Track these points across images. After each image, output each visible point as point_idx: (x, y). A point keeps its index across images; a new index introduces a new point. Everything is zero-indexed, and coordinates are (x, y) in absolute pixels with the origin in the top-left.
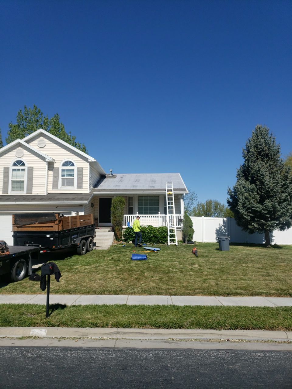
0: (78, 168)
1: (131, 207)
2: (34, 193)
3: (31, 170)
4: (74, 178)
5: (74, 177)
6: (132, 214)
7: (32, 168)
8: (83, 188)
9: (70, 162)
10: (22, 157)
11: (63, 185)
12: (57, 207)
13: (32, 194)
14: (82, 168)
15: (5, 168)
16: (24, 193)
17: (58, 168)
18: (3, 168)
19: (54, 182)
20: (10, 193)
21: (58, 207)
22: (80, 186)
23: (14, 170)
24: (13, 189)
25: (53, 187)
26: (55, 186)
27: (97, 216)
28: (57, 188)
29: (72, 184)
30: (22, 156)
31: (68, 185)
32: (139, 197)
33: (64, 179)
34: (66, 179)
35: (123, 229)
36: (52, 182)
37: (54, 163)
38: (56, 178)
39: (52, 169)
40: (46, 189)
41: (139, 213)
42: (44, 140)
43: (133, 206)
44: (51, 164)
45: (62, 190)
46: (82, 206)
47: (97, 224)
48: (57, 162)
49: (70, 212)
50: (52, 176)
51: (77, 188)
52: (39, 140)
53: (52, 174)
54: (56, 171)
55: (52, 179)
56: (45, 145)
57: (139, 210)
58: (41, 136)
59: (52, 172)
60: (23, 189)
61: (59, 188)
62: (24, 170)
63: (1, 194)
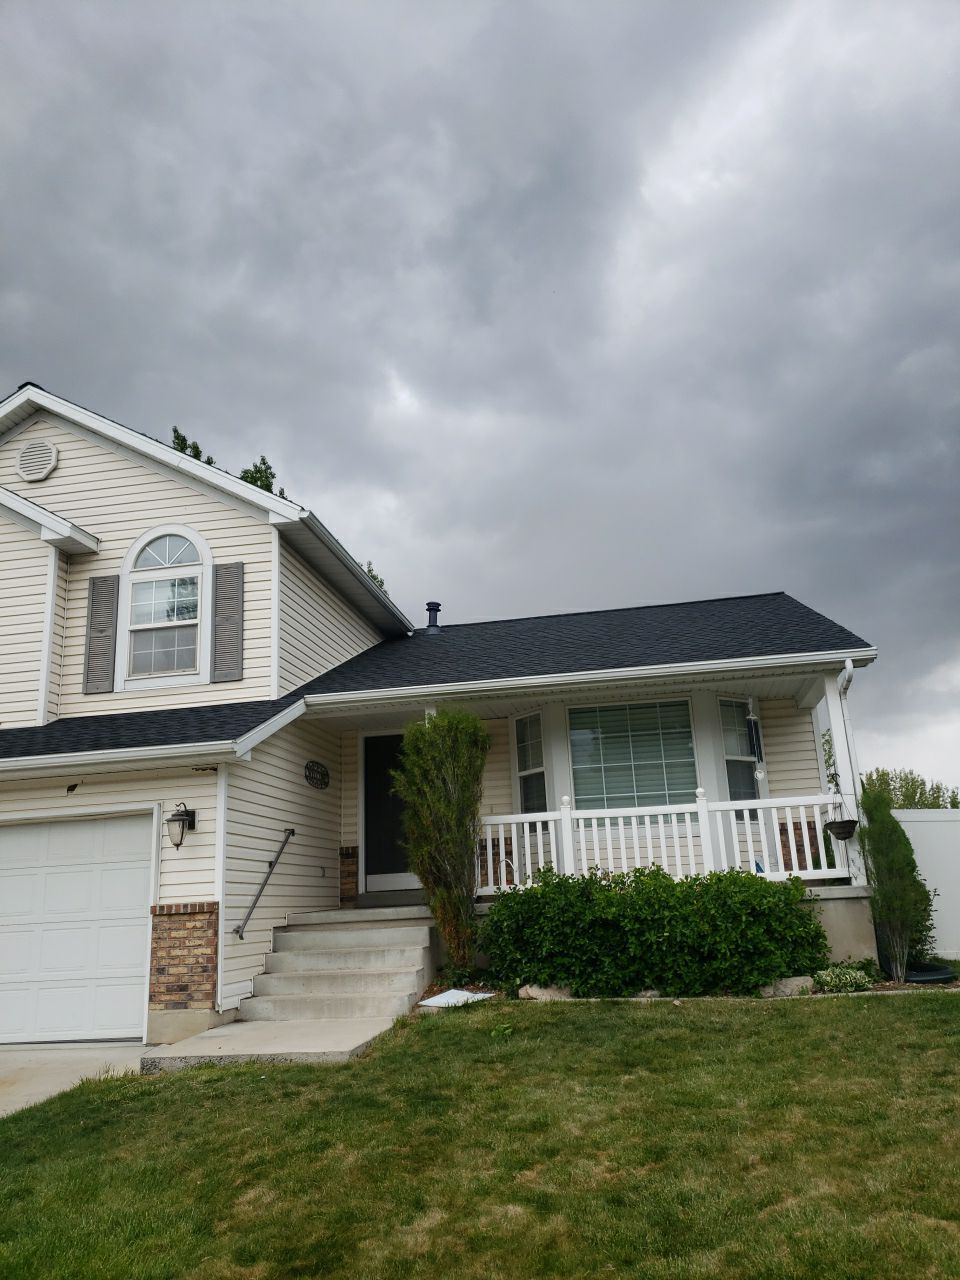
0: (217, 569)
1: (536, 775)
4: (196, 625)
5: (195, 617)
6: (543, 808)
8: (246, 673)
9: (178, 540)
11: (139, 667)
12: (72, 788)
14: (241, 565)
17: (118, 577)
19: (90, 655)
21: (77, 790)
22: (227, 666)
25: (87, 680)
26: (98, 676)
27: (352, 837)
28: (106, 686)
29: (189, 662)
31: (167, 665)
32: (572, 712)
33: (149, 633)
34: (154, 634)
35: (484, 907)
36: (81, 659)
37: (95, 553)
38: (102, 631)
39: (86, 585)
40: (41, 696)
41: (577, 801)
42: (48, 442)
43: (540, 764)
44: (78, 563)
45: (133, 695)
46: (215, 770)
47: (357, 883)
48: (108, 548)
49: (147, 815)
50: (84, 622)
51: (213, 675)
52: (23, 446)
53: (84, 612)
54: (105, 593)
55: (83, 640)
56: (55, 469)
57: (575, 785)
58: (36, 427)
59: (85, 603)
61: (119, 684)
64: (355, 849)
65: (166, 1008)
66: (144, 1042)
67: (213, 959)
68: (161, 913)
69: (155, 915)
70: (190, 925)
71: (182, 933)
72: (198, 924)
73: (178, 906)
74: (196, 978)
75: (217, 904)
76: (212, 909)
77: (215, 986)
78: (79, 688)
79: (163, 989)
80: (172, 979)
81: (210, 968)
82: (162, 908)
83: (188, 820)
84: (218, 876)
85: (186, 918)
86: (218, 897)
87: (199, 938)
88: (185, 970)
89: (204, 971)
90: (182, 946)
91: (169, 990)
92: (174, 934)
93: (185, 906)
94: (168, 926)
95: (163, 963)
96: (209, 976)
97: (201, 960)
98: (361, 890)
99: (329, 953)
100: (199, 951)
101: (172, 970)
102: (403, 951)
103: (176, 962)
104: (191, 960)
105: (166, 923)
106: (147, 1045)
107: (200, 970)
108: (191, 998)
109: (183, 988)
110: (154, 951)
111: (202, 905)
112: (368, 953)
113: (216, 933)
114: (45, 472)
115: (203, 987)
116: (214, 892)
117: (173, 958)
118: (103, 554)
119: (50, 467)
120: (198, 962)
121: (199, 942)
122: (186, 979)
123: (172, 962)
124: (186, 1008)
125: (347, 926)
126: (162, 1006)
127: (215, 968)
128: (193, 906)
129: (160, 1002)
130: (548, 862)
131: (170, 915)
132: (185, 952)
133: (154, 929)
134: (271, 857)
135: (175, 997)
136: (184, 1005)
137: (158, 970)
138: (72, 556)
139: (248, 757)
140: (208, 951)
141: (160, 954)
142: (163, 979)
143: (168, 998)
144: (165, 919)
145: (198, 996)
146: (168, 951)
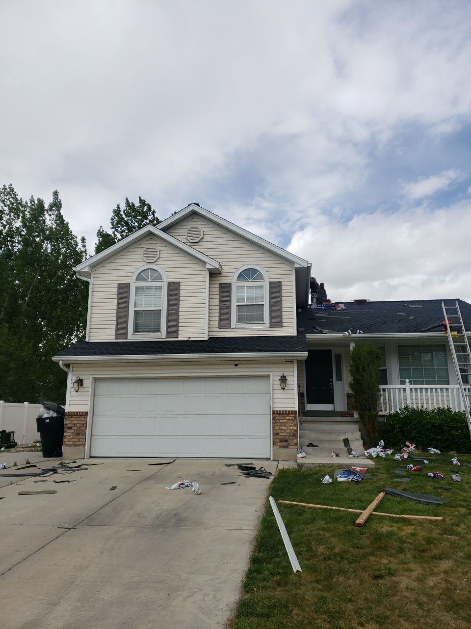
0: (271, 283)
1: (383, 370)
2: (182, 337)
3: (174, 289)
4: (263, 305)
5: (263, 301)
6: (386, 384)
7: (178, 285)
8: (284, 324)
9: (254, 271)
10: (157, 263)
11: (240, 319)
12: (236, 365)
13: (177, 337)
14: (280, 282)
15: (120, 285)
16: (162, 336)
17: (231, 284)
18: (116, 286)
19: (221, 314)
20: (132, 336)
21: (239, 366)
22: (276, 320)
23: (138, 289)
24: (136, 330)
25: (220, 323)
26: (225, 322)
28: (228, 326)
29: (260, 319)
30: (155, 259)
31: (251, 319)
32: (399, 346)
33: (244, 307)
34: (246, 307)
35: (381, 419)
36: (217, 315)
37: (221, 273)
38: (225, 304)
39: (218, 286)
40: (206, 328)
41: (401, 381)
42: (200, 227)
43: (386, 366)
44: (215, 277)
45: (238, 330)
46: (292, 362)
47: (304, 407)
48: (226, 271)
49: (267, 377)
50: (218, 300)
51: (270, 325)
52: (189, 227)
53: (218, 296)
54: (225, 289)
55: (218, 307)
56: (202, 238)
57: (400, 374)
58: (193, 220)
59: (218, 293)
60: (158, 330)
61: (233, 325)
62: (159, 288)
63: (112, 339)
64: (303, 393)
65: (280, 448)
66: (272, 459)
67: (296, 431)
68: (275, 413)
70: (287, 418)
71: (284, 421)
72: (291, 418)
73: (283, 411)
74: (291, 437)
76: (295, 413)
77: (297, 441)
78: (217, 326)
79: (278, 441)
80: (282, 437)
82: (277, 411)
83: (283, 379)
84: (296, 401)
85: (286, 415)
86: (296, 409)
87: (291, 423)
88: (286, 434)
90: (285, 426)
91: (281, 441)
92: (281, 421)
93: (286, 411)
94: (279, 418)
95: (278, 431)
96: (296, 437)
97: (292, 431)
99: (324, 432)
100: (291, 428)
101: (281, 434)
102: (353, 433)
103: (283, 431)
104: (289, 431)
105: (278, 417)
106: (273, 460)
107: (292, 435)
108: (289, 444)
109: (286, 441)
110: (274, 427)
111: (292, 411)
112: (339, 433)
113: (297, 422)
114: (199, 239)
115: (294, 441)
116: (295, 407)
117: (282, 430)
118: (223, 274)
119: (201, 237)
120: (291, 432)
121: (291, 425)
122: (287, 438)
123: (281, 431)
124: (288, 448)
125: (321, 423)
126: (278, 447)
127: (297, 434)
128: (289, 411)
129: (277, 445)
130: (405, 403)
131: (279, 414)
132: (286, 428)
133: (273, 419)
135: (284, 444)
136: (286, 447)
137: (276, 434)
138: (214, 274)
140: (295, 428)
141: (276, 428)
142: (278, 437)
143: (280, 444)
144: (277, 415)
145: (292, 444)
146: (280, 428)
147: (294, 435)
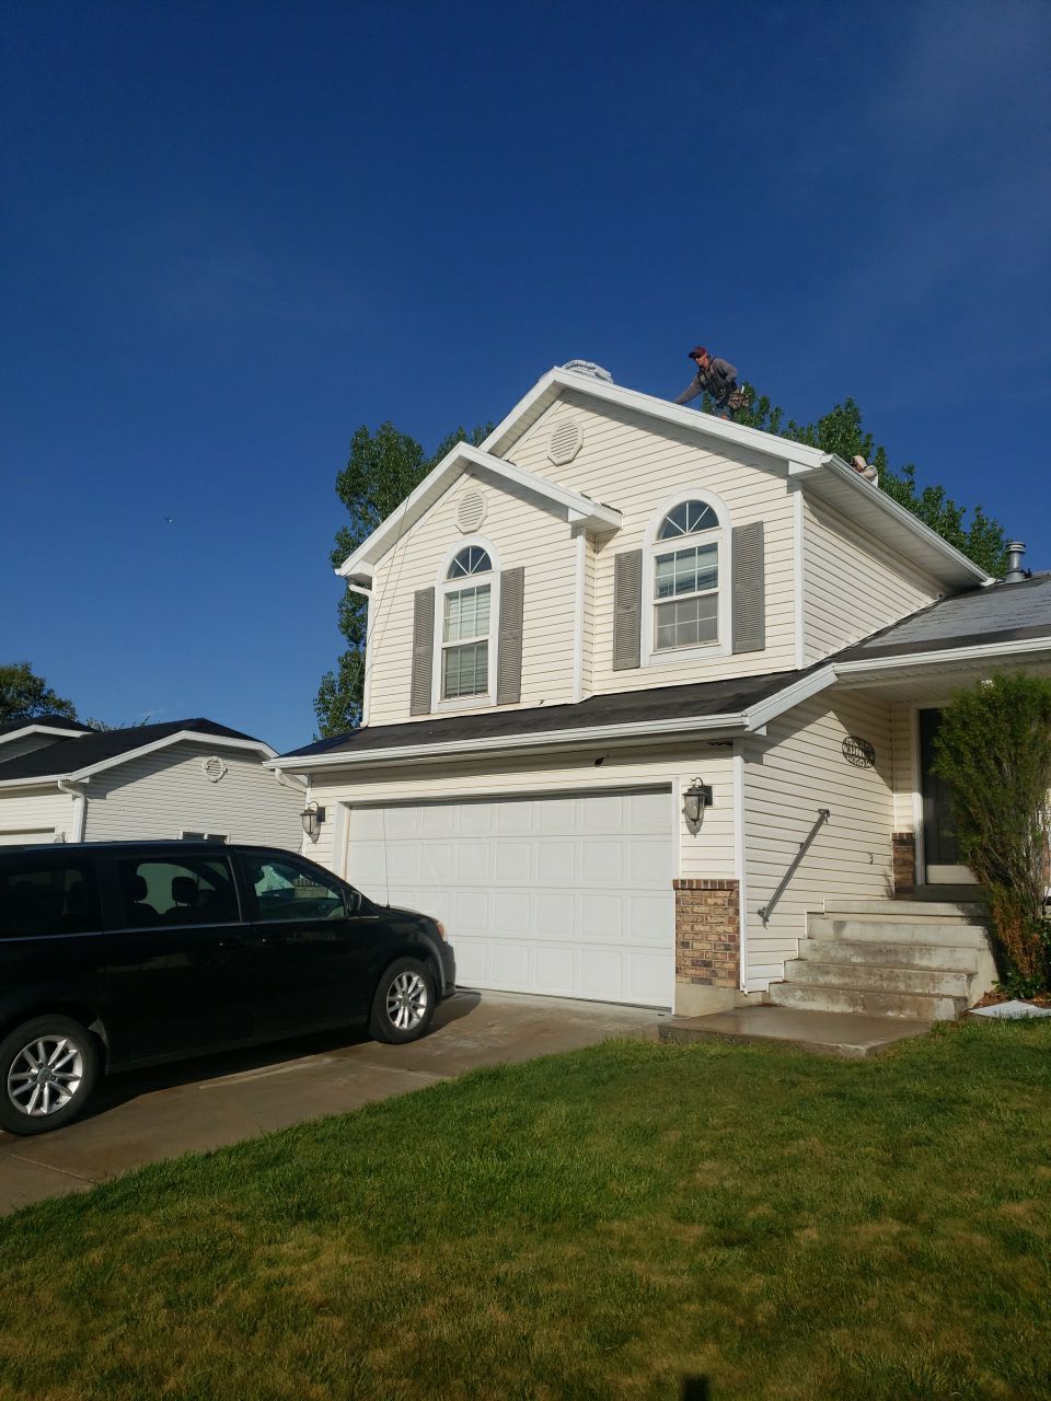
0: (734, 531)
2: (528, 701)
3: (514, 583)
4: (715, 595)
5: (715, 585)
7: (519, 575)
8: (768, 642)
9: (698, 506)
10: (482, 530)
11: (663, 643)
12: (599, 762)
13: (519, 702)
14: (762, 523)
15: (418, 594)
16: (489, 701)
17: (640, 551)
18: (412, 597)
19: (618, 632)
20: (442, 709)
21: (604, 763)
22: (749, 634)
23: (450, 596)
24: (448, 694)
25: (616, 657)
26: (626, 652)
27: (907, 821)
28: (633, 661)
29: (710, 634)
30: (479, 522)
31: (687, 636)
33: (671, 606)
34: (676, 607)
36: (610, 637)
37: (618, 529)
38: (628, 608)
39: (612, 562)
40: (576, 673)
42: (574, 419)
44: (604, 541)
45: (659, 670)
46: (731, 744)
47: (914, 873)
48: (630, 522)
49: (666, 788)
50: (612, 599)
51: (734, 648)
52: (552, 428)
53: (612, 590)
54: (629, 568)
55: (611, 618)
56: (581, 448)
58: (563, 407)
59: (612, 581)
60: (484, 688)
61: (644, 659)
62: (486, 589)
63: (403, 717)
64: (912, 836)
65: (693, 982)
66: (676, 1012)
67: (734, 938)
68: (680, 886)
69: (676, 889)
70: (711, 901)
71: (703, 909)
72: (719, 901)
73: (698, 881)
74: (719, 955)
75: (738, 882)
76: (731, 886)
77: (738, 965)
78: (610, 665)
79: (689, 963)
80: (697, 954)
81: (732, 945)
82: (683, 882)
83: (704, 795)
84: (738, 854)
85: (706, 893)
86: (738, 876)
87: (721, 916)
88: (708, 947)
89: (726, 949)
90: (705, 922)
91: (695, 964)
92: (696, 909)
93: (706, 882)
94: (689, 901)
95: (687, 936)
96: (732, 955)
97: (723, 938)
98: (920, 880)
100: (721, 929)
101: (696, 945)
103: (700, 937)
104: (714, 937)
105: (686, 897)
106: (675, 1016)
107: (723, 947)
108: (714, 974)
109: (707, 964)
110: (678, 925)
111: (721, 882)
113: (737, 912)
114: (573, 452)
115: (727, 966)
116: (733, 870)
117: (697, 933)
119: (576, 447)
120: (720, 940)
121: (721, 920)
122: (709, 955)
123: (696, 937)
124: (711, 984)
126: (688, 979)
127: (737, 948)
128: (713, 882)
129: (686, 975)
131: (691, 890)
132: (708, 928)
133: (678, 902)
134: (803, 838)
135: (703, 972)
136: (709, 981)
137: (683, 944)
138: (597, 535)
139: (763, 732)
140: (730, 929)
141: (685, 928)
142: (688, 952)
143: (693, 972)
144: (686, 893)
145: (722, 974)
146: (692, 926)
147: (727, 948)
